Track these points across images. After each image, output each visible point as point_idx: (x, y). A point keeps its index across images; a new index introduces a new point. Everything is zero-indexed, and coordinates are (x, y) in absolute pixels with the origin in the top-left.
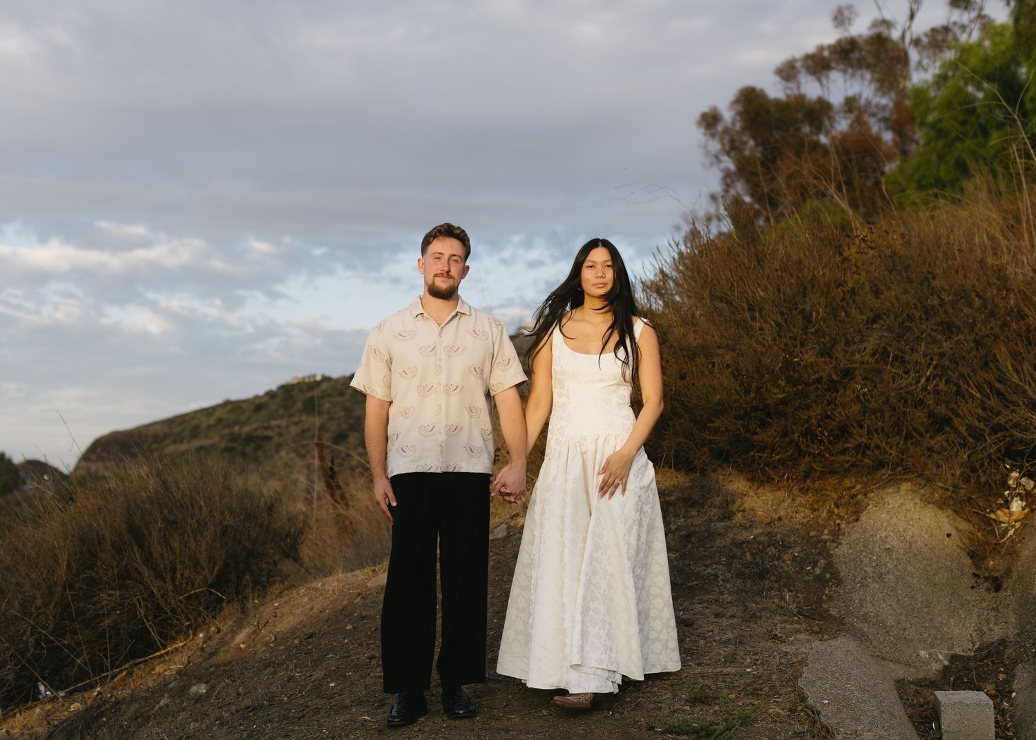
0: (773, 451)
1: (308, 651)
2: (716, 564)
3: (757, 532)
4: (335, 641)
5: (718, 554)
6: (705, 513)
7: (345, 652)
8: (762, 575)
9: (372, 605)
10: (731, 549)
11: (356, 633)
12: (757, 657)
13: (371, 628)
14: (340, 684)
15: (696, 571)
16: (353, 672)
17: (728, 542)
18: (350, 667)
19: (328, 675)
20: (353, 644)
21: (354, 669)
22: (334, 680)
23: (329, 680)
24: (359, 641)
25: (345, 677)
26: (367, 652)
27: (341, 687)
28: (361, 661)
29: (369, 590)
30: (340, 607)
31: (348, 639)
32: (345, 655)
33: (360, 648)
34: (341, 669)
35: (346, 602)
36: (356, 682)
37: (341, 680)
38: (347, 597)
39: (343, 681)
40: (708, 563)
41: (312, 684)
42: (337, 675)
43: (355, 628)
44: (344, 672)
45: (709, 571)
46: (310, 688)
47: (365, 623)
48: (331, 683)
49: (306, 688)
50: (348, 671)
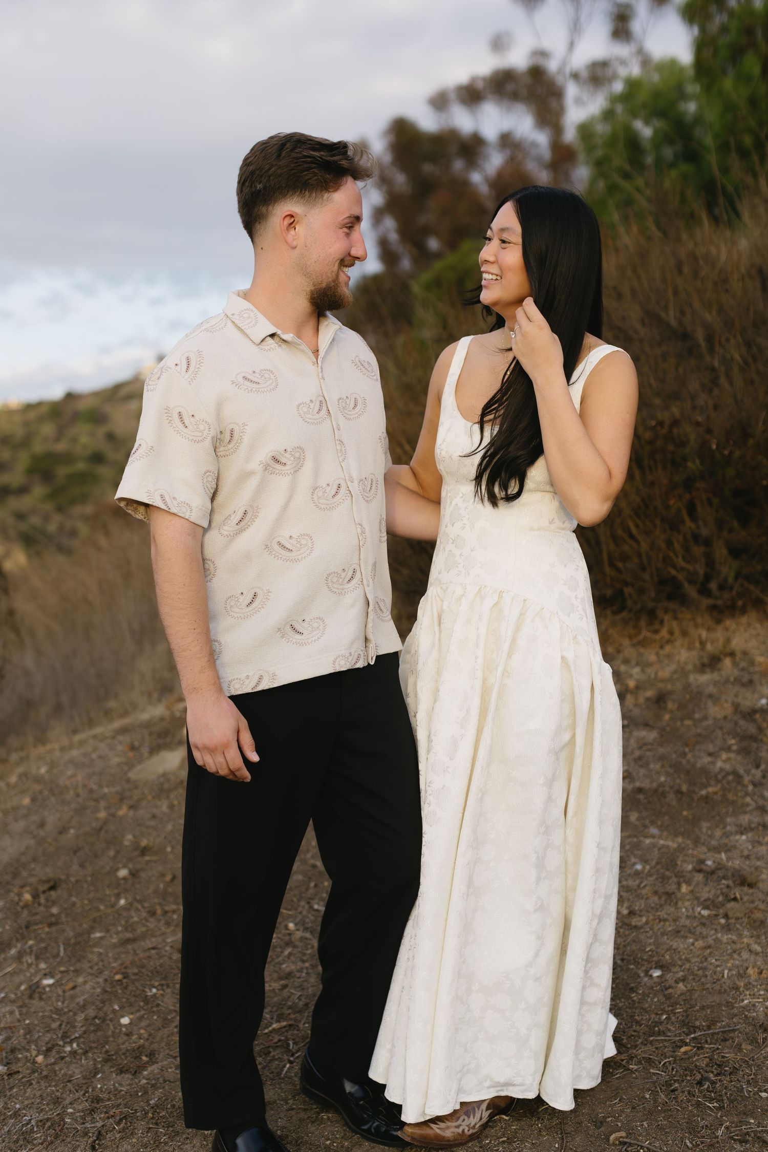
1: (53, 919)
2: (722, 749)
4: (101, 900)
5: (719, 733)
6: (669, 656)
7: (126, 929)
9: (152, 823)
10: (736, 723)
11: (138, 886)
13: (163, 875)
14: (141, 1018)
15: (699, 765)
16: (160, 987)
17: (728, 710)
18: (150, 974)
19: (108, 989)
20: (137, 910)
21: (159, 979)
22: (125, 1007)
23: (116, 1007)
24: (146, 905)
25: (146, 1000)
26: (169, 931)
27: (145, 1030)
28: (166, 958)
29: (136, 787)
30: (94, 825)
31: (126, 899)
32: (129, 935)
33: (151, 920)
34: (133, 977)
35: (102, 814)
36: (172, 1016)
37: (139, 1006)
38: (102, 804)
39: (144, 1010)
40: (711, 748)
41: (83, 1016)
42: (128, 993)
43: (134, 874)
44: (141, 988)
45: (719, 764)
46: (84, 1028)
47: (147, 863)
48: (123, 1016)
49: (75, 1027)
50: (148, 983)
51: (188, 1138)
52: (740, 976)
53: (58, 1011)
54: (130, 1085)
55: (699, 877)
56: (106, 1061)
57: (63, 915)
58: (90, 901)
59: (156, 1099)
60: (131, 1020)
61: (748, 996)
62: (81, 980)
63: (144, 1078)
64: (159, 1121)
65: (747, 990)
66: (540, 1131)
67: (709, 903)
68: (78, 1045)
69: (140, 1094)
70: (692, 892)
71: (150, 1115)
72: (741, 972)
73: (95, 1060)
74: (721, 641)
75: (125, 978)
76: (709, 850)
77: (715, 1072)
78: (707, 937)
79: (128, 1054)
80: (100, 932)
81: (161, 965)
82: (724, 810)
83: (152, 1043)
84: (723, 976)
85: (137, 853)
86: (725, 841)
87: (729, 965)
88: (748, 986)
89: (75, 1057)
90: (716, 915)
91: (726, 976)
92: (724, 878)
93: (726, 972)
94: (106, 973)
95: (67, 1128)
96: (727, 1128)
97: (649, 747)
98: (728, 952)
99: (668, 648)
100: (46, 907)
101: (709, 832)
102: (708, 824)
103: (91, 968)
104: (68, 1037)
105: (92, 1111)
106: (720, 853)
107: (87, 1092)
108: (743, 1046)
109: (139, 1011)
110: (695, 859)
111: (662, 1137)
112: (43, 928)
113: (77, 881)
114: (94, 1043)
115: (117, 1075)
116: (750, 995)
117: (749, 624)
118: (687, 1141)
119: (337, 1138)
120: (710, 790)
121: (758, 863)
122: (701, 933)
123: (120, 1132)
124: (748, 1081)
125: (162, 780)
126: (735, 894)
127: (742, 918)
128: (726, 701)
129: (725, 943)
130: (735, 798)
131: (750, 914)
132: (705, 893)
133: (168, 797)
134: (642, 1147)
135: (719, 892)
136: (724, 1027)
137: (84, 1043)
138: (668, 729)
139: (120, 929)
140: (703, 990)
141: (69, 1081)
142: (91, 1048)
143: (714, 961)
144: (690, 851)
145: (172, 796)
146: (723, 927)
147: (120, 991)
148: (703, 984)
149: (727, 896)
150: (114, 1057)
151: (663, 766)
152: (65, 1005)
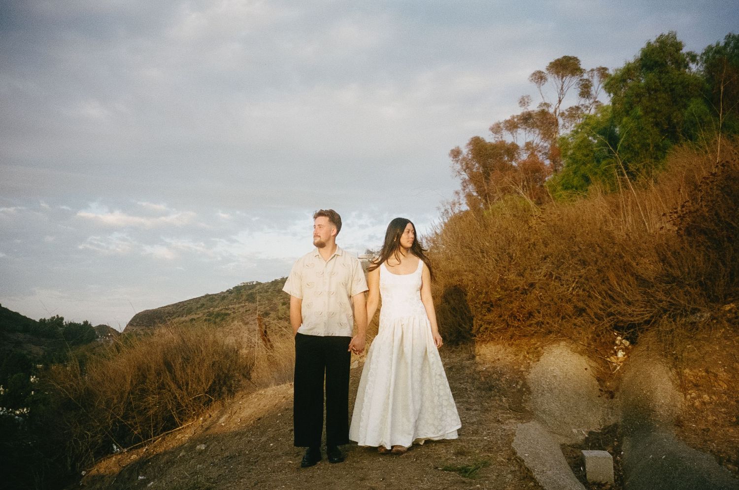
0: (494, 325)
1: (258, 427)
3: (487, 366)
4: (272, 422)
5: (467, 378)
6: (460, 356)
8: (490, 389)
10: (473, 375)
11: (283, 417)
12: (489, 431)
20: (282, 423)
23: (270, 442)
27: (276, 446)
32: (278, 429)
38: (278, 398)
40: (462, 381)
41: (261, 445)
42: (274, 439)
45: (463, 386)
80: (270, 429)
103: (266, 436)
104: (255, 448)
109: (276, 443)
112: (255, 429)
113: (266, 417)
114: (262, 449)
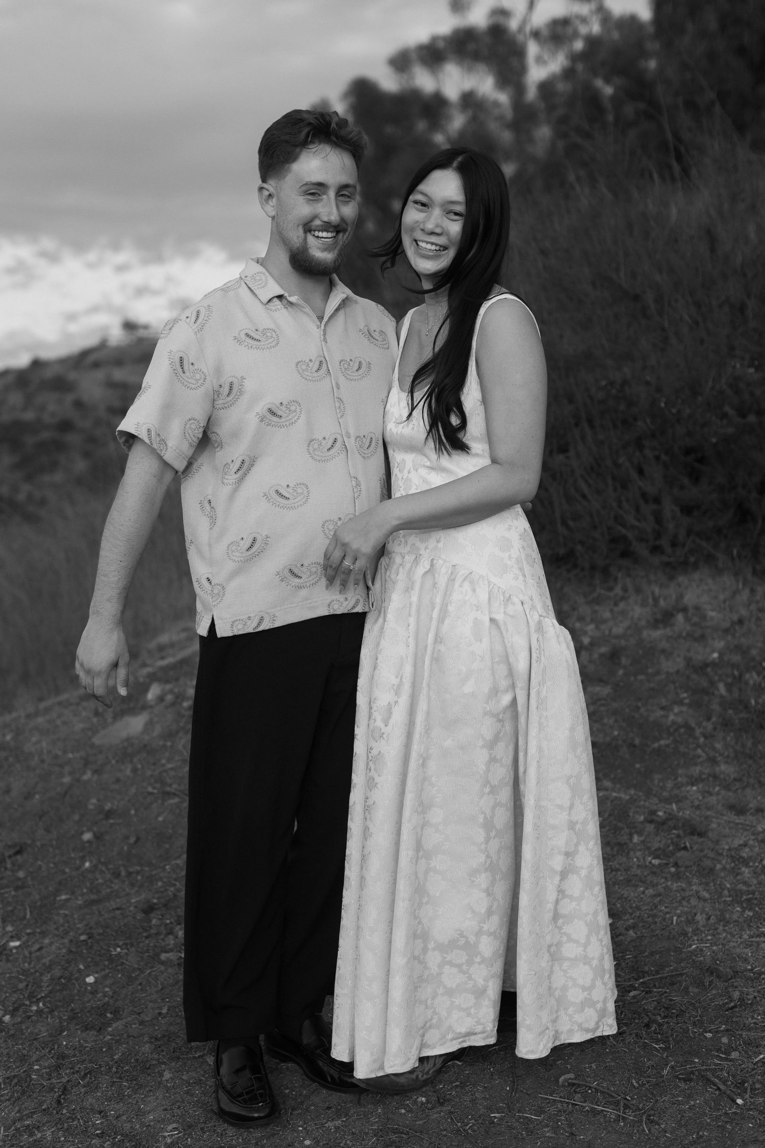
1: (20, 883)
2: (675, 702)
3: (718, 645)
4: (66, 863)
5: (672, 686)
6: (623, 613)
7: (91, 891)
9: (116, 787)
10: (688, 677)
11: (102, 849)
13: (127, 837)
14: (105, 977)
15: (651, 719)
16: (124, 947)
17: (680, 663)
18: (114, 933)
19: (74, 950)
20: (102, 872)
21: (123, 938)
22: (90, 966)
23: (82, 967)
24: (111, 866)
25: (111, 959)
26: (133, 891)
27: (110, 988)
28: (130, 918)
29: (101, 752)
30: (59, 789)
31: (91, 862)
32: (94, 897)
33: (116, 881)
34: (98, 937)
35: (67, 780)
36: (137, 974)
37: (105, 965)
38: (67, 769)
39: (109, 969)
40: (664, 702)
41: (49, 976)
42: (93, 952)
43: (98, 837)
44: (105, 947)
45: (672, 717)
46: (50, 988)
47: (112, 825)
48: (88, 976)
49: (41, 987)
50: (112, 942)
51: (150, 1091)
52: (689, 922)
53: (25, 972)
54: (95, 1041)
55: (650, 828)
56: (71, 1019)
57: (29, 879)
58: (55, 864)
59: (120, 1054)
60: (96, 978)
61: (696, 942)
62: (47, 941)
63: (108, 1034)
64: (122, 1075)
65: (695, 935)
66: (492, 1075)
67: (660, 852)
68: (43, 1005)
69: (104, 1050)
70: (643, 842)
71: (114, 1069)
72: (690, 918)
73: (60, 1018)
74: (674, 597)
75: (89, 938)
76: (661, 801)
77: (663, 1015)
78: (657, 885)
79: (93, 1012)
80: (66, 894)
81: (125, 925)
82: (676, 762)
83: (116, 1000)
84: (672, 923)
85: (101, 816)
86: (676, 792)
87: (678, 911)
88: (696, 931)
89: (41, 1016)
90: (667, 864)
91: (675, 923)
92: (675, 828)
93: (675, 918)
94: (71, 934)
95: (33, 1084)
96: (672, 1067)
97: (603, 702)
98: (678, 899)
99: (622, 605)
100: (12, 871)
101: (661, 784)
102: (660, 776)
103: (57, 929)
104: (34, 997)
105: (58, 1067)
106: (671, 804)
107: (53, 1049)
108: (690, 989)
109: (103, 970)
110: (647, 810)
111: (610, 1078)
112: (10, 891)
113: (43, 845)
114: (60, 1001)
115: (82, 1032)
116: (698, 940)
117: (701, 580)
118: (634, 1081)
119: (296, 1086)
120: (662, 742)
121: (709, 813)
122: (651, 882)
123: (85, 1087)
124: (694, 1023)
125: (126, 744)
126: (685, 843)
127: (691, 866)
128: (679, 656)
129: (675, 891)
130: (686, 750)
131: (700, 862)
132: (656, 843)
133: (131, 761)
134: (590, 1088)
135: (669, 841)
136: (672, 971)
137: (50, 1002)
138: (622, 684)
139: (85, 891)
140: (653, 936)
141: (35, 1039)
142: (57, 1007)
143: (663, 908)
144: (642, 803)
145: (135, 760)
146: (673, 875)
147: (85, 951)
148: (652, 930)
149: (677, 845)
150: (79, 1015)
151: (616, 721)
152: (32, 966)
